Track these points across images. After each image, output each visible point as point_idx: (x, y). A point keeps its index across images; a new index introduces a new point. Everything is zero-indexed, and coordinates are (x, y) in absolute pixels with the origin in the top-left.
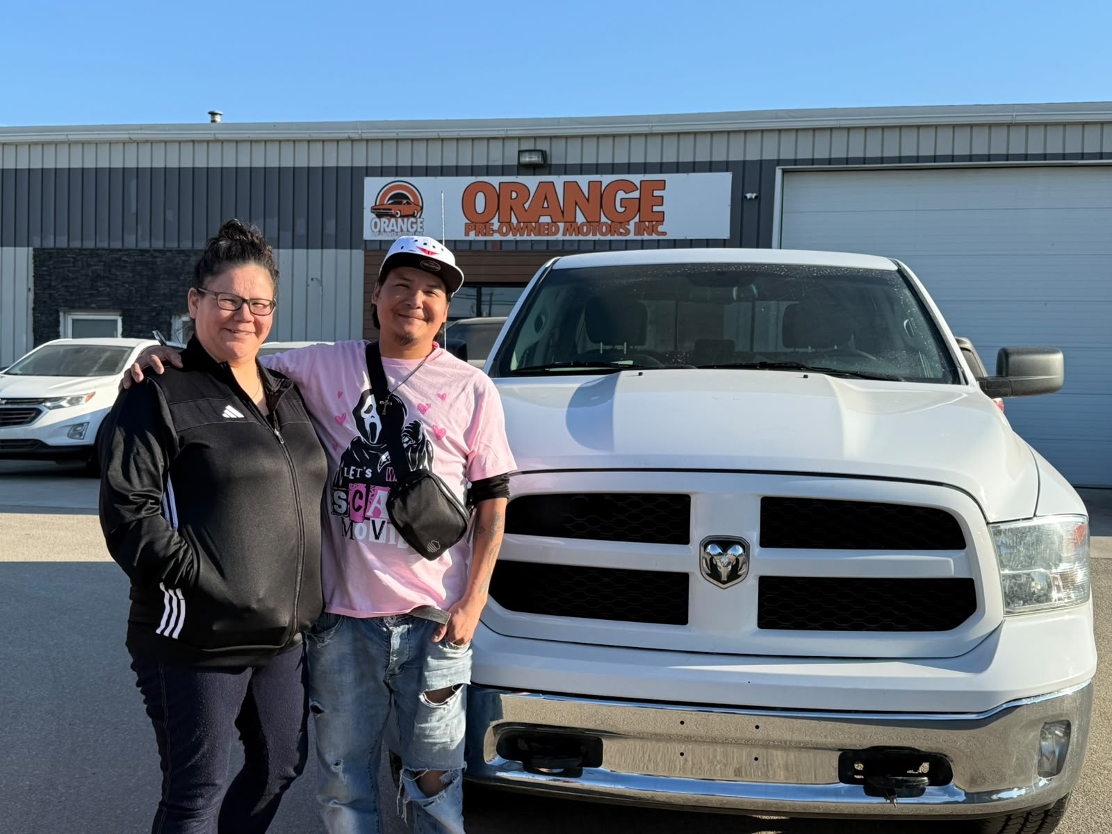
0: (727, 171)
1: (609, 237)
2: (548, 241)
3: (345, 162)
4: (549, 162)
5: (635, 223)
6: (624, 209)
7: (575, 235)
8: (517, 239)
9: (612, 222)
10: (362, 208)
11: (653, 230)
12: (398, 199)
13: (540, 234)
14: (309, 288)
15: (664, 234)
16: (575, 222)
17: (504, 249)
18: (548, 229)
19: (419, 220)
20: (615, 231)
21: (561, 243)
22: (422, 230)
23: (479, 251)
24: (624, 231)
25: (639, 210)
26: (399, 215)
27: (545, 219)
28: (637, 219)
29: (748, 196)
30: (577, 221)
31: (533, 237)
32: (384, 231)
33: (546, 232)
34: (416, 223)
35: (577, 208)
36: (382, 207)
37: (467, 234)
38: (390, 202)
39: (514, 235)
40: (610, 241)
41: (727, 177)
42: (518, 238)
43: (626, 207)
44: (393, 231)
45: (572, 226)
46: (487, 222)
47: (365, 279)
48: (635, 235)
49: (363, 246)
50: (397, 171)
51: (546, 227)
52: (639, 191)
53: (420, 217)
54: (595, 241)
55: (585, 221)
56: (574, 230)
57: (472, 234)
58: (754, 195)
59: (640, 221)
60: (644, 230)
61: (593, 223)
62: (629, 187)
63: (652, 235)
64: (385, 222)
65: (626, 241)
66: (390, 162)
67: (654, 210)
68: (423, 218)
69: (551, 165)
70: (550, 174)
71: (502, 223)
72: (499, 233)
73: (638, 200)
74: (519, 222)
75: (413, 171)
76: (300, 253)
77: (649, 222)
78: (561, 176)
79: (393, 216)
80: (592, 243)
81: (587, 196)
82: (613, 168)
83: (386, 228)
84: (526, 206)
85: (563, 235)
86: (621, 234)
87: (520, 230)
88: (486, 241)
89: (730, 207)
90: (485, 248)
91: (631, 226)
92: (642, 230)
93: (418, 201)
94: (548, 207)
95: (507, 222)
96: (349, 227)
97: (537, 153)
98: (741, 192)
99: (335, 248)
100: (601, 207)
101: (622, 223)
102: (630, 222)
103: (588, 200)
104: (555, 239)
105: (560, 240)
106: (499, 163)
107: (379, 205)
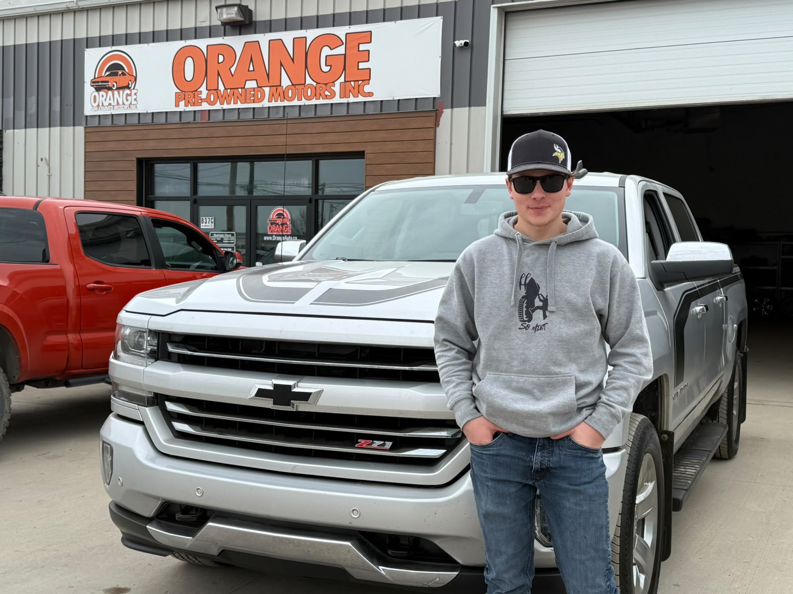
0: (437, 15)
1: (314, 102)
2: (254, 108)
3: (68, 36)
4: (254, 19)
6: (329, 67)
7: (281, 101)
8: (224, 108)
9: (317, 83)
10: (83, 82)
11: (359, 91)
12: (115, 69)
13: (246, 102)
14: (39, 168)
15: (370, 94)
16: (280, 86)
17: (212, 119)
18: (254, 95)
19: (134, 92)
20: (320, 95)
21: (267, 111)
22: (135, 102)
23: (189, 123)
24: (329, 94)
25: (344, 69)
26: (115, 88)
27: (251, 84)
28: (342, 79)
29: (458, 43)
30: (282, 85)
31: (239, 105)
32: (103, 105)
33: (252, 98)
34: (130, 95)
35: (282, 69)
36: (100, 80)
37: (177, 105)
38: (108, 73)
39: (222, 104)
40: (316, 105)
41: (437, 23)
42: (226, 106)
43: (331, 66)
44: (110, 104)
45: (278, 91)
46: (196, 91)
47: (85, 157)
48: (340, 98)
49: (84, 123)
50: (114, 40)
51: (252, 93)
52: (344, 45)
53: (134, 88)
54: (300, 106)
55: (291, 84)
56: (279, 95)
57: (182, 103)
58: (463, 42)
59: (345, 81)
60: (350, 91)
61: (298, 86)
62: (333, 41)
63: (358, 97)
64: (103, 96)
65: (332, 104)
66: (107, 31)
67: (360, 67)
68: (137, 89)
69: (256, 22)
70: (255, 33)
71: (209, 90)
72: (207, 102)
73: (343, 56)
74: (226, 89)
75: (128, 39)
76: (32, 131)
77: (354, 81)
78: (266, 34)
79: (110, 89)
80: (298, 109)
81: (292, 57)
82: (319, 21)
83: (104, 102)
84: (233, 70)
85: (269, 102)
86: (326, 97)
87: (227, 97)
88: (195, 111)
89: (440, 58)
90: (195, 119)
91: (337, 88)
92: (348, 91)
93: (133, 73)
94: (254, 70)
95: (215, 90)
96: (72, 103)
97: (236, 8)
98: (452, 40)
99: (61, 126)
100: (306, 67)
101: (327, 84)
102: (335, 83)
103: (293, 60)
104: (261, 106)
105: (266, 107)
106: (207, 24)
107: (98, 78)
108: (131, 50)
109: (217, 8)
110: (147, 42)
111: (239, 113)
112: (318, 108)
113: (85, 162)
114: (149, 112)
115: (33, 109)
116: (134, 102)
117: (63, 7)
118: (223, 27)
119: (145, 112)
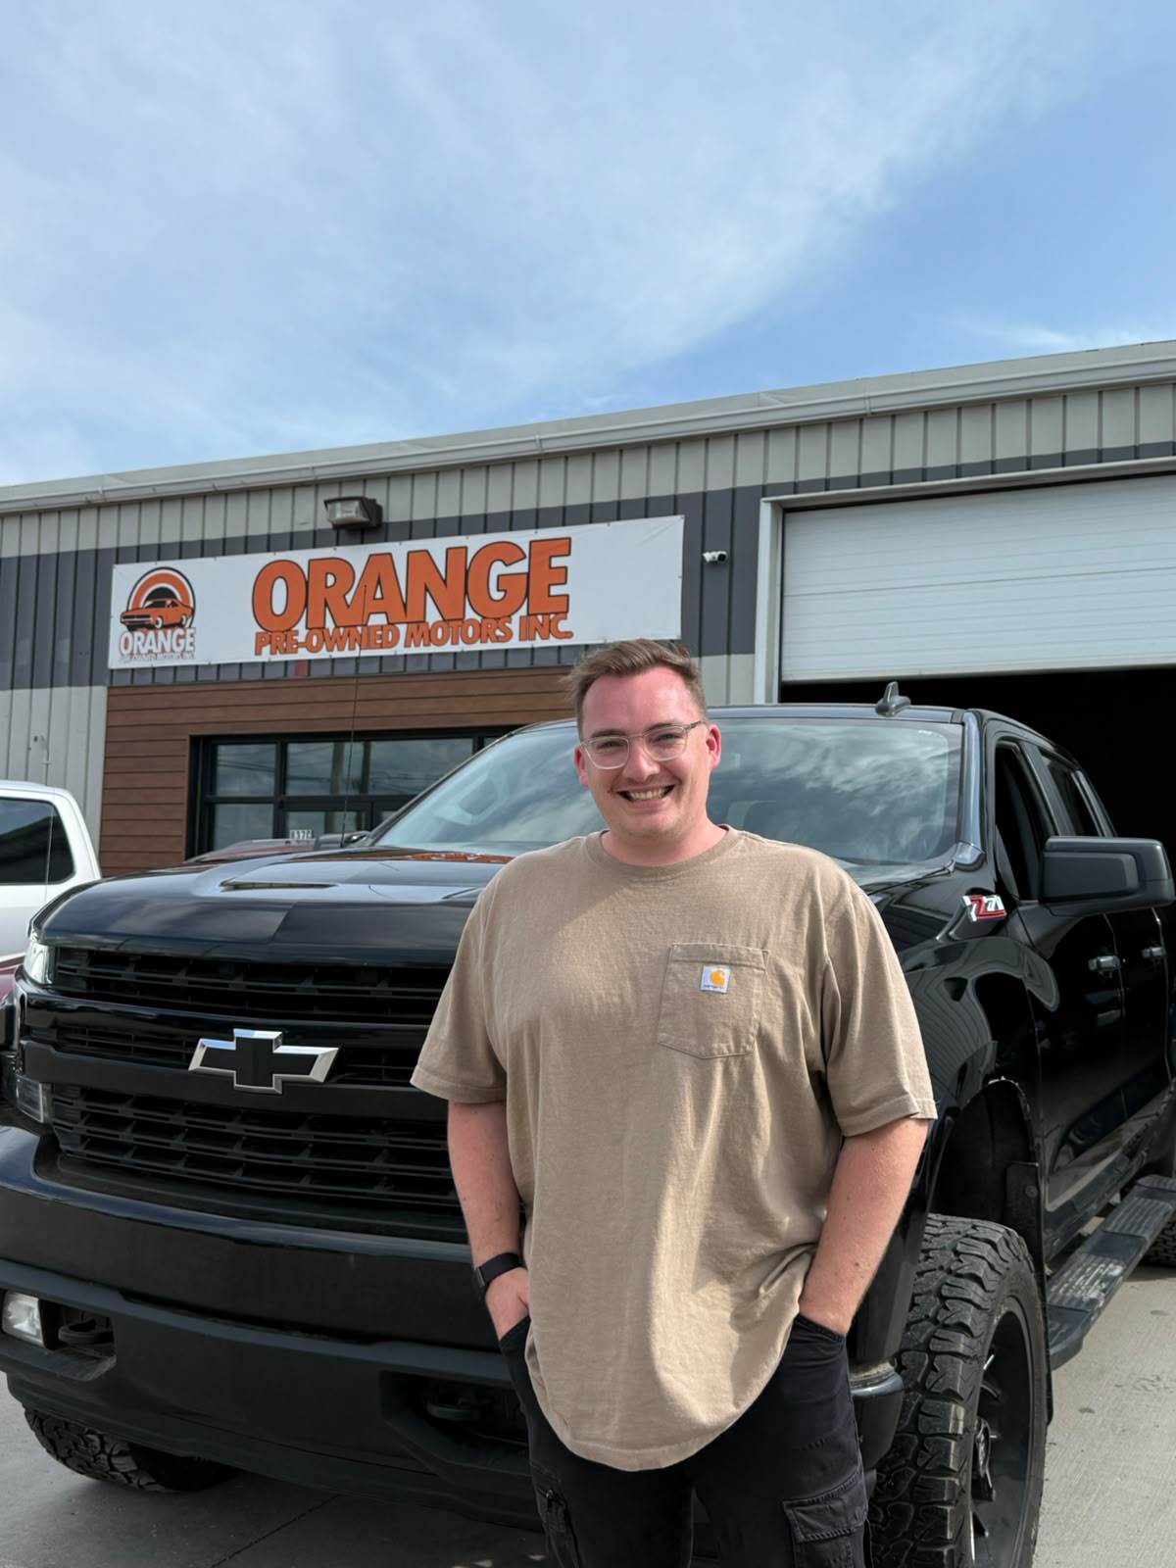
0: (675, 514)
1: (478, 646)
2: (381, 657)
3: (87, 544)
4: (385, 520)
5: (521, 617)
6: (501, 594)
7: (425, 645)
8: (333, 657)
9: (484, 618)
10: (108, 617)
11: (550, 630)
12: (160, 597)
13: (368, 647)
14: (31, 752)
15: (569, 635)
16: (424, 621)
17: (313, 674)
18: (381, 637)
19: (189, 631)
20: (488, 635)
21: (401, 661)
22: (192, 648)
23: (275, 680)
24: (502, 634)
26: (159, 626)
27: (378, 620)
28: (523, 611)
29: (708, 556)
30: (427, 620)
31: (358, 652)
32: (139, 653)
33: (379, 641)
34: (184, 637)
35: (428, 595)
36: (135, 613)
37: (258, 652)
38: (149, 603)
39: (330, 649)
40: (481, 652)
41: (674, 525)
42: (336, 654)
43: (505, 591)
44: (150, 652)
45: (420, 631)
46: (289, 630)
47: (107, 735)
48: (520, 640)
49: (107, 681)
50: (160, 552)
51: (379, 633)
52: (526, 561)
53: (190, 627)
54: (455, 654)
55: (440, 619)
56: (423, 636)
57: (266, 650)
58: (716, 554)
59: (528, 614)
60: (536, 629)
61: (453, 622)
62: (511, 553)
63: (548, 638)
64: (139, 639)
65: (506, 651)
66: (149, 538)
67: (552, 593)
68: (195, 628)
69: (387, 524)
70: (386, 540)
71: (310, 629)
72: (306, 647)
73: (525, 576)
74: (337, 627)
75: (183, 550)
76: (22, 694)
77: (543, 614)
78: (403, 543)
79: (151, 627)
80: (451, 658)
81: (444, 576)
82: (485, 523)
83: (141, 647)
84: (349, 597)
85: (405, 647)
86: (498, 639)
87: (338, 639)
88: (286, 663)
89: (680, 581)
90: (285, 675)
91: (514, 625)
92: (532, 629)
93: (188, 601)
94: (382, 598)
95: (319, 628)
96: (89, 649)
97: (356, 504)
98: (699, 552)
99: (70, 684)
100: (466, 592)
101: (499, 619)
102: (513, 617)
103: (445, 582)
104: (393, 653)
105: (400, 656)
106: (310, 527)
107: (133, 610)
108: (189, 567)
109: (327, 503)
110: (213, 555)
111: (357, 665)
112: (484, 656)
113: (107, 742)
114: (213, 663)
115: (24, 660)
116: (189, 648)
117: (81, 500)
118: (334, 533)
119: (207, 663)
